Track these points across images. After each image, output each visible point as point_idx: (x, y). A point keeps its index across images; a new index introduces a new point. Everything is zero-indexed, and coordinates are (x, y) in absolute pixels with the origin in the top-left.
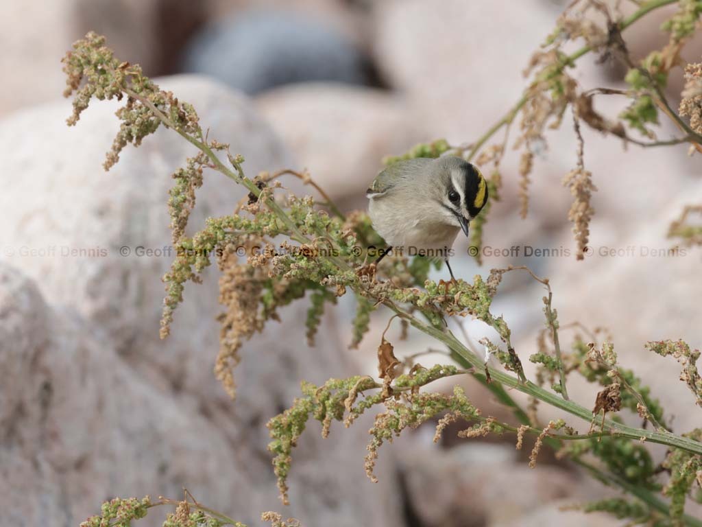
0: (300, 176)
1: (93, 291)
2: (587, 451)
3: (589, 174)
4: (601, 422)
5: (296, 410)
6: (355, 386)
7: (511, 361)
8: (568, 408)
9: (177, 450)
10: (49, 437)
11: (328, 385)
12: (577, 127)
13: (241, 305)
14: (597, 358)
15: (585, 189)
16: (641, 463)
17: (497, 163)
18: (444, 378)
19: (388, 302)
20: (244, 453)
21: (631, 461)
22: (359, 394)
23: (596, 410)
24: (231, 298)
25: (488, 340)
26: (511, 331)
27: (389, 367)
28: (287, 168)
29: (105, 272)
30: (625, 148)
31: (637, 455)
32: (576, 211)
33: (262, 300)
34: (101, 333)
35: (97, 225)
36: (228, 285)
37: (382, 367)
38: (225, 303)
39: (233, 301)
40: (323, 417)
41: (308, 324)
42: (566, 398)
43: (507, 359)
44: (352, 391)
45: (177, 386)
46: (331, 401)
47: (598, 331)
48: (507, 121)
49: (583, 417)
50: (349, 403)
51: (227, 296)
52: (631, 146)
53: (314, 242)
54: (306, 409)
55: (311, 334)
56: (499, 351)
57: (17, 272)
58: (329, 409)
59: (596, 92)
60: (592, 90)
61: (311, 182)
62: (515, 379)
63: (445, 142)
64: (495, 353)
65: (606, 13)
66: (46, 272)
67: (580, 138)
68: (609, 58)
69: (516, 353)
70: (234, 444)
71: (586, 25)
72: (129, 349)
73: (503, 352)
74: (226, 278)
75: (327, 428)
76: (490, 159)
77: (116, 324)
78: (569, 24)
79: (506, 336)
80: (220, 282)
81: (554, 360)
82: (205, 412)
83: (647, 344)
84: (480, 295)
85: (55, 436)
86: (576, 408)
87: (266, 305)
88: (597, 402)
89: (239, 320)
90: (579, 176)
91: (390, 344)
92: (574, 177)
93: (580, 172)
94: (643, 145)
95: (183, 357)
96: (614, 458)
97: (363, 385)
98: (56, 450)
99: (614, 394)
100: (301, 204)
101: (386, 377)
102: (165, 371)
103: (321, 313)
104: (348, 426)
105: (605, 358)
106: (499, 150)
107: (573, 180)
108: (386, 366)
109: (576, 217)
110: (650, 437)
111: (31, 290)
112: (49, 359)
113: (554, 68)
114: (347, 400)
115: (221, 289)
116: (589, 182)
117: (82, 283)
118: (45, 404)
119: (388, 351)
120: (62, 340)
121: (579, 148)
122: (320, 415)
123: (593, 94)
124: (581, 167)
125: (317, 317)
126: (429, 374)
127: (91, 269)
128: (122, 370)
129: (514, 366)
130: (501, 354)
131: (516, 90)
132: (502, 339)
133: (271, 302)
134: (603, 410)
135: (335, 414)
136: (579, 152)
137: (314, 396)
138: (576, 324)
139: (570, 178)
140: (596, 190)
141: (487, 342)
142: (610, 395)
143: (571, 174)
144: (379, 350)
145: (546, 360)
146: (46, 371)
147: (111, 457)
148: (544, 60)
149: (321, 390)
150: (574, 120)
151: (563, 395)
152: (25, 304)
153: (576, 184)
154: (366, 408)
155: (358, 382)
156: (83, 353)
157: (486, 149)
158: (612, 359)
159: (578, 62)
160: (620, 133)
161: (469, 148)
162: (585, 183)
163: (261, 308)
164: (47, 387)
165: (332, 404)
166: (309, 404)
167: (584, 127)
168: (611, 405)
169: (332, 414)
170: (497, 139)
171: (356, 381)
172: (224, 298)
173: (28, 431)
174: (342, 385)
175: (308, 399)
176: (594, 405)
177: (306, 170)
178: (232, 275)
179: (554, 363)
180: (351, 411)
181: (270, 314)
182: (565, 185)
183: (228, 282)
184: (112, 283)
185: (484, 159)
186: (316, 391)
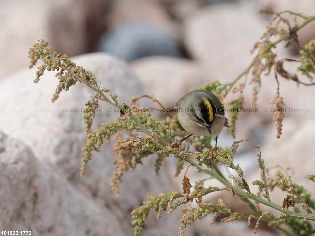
0: (151, 98)
1: (57, 151)
2: (282, 223)
3: (282, 98)
4: (286, 212)
5: (145, 207)
6: (172, 197)
7: (244, 185)
8: (271, 205)
9: (94, 223)
10: (36, 217)
11: (160, 196)
12: (276, 77)
13: (123, 157)
14: (284, 183)
15: (280, 105)
16: (307, 229)
17: (241, 92)
18: (213, 192)
19: (187, 159)
20: (125, 224)
21: (302, 227)
22: (174, 199)
23: (284, 206)
24: (118, 153)
25: (233, 176)
26: (243, 172)
27: (188, 189)
28: (145, 94)
29: (62, 143)
30: (298, 86)
31: (305, 225)
32: (277, 116)
33: (134, 154)
34: (60, 171)
35: (58, 122)
36: (117, 147)
37: (184, 189)
38: (116, 155)
39: (119, 155)
40: (157, 210)
41: (156, 166)
42: (269, 200)
43: (242, 184)
44: (171, 199)
45: (95, 194)
46: (161, 203)
47: (288, 169)
48: (246, 73)
49: (278, 209)
50: (170, 204)
51: (117, 152)
52: (301, 85)
53: (152, 133)
54: (150, 206)
55: (157, 170)
56: (238, 181)
57: (22, 143)
58: (160, 206)
59: (284, 60)
60: (283, 60)
61: (156, 101)
62: (246, 193)
63: (218, 82)
64: (236, 182)
65: (288, 24)
66: (36, 143)
67: (278, 82)
68: (290, 45)
69: (246, 181)
70: (121, 221)
71: (279, 29)
72: (73, 178)
73: (240, 181)
74: (116, 144)
75: (160, 215)
76: (239, 90)
77: (67, 166)
78: (271, 29)
79: (241, 174)
80: (114, 146)
81: (263, 184)
82: (107, 206)
83: (306, 176)
84: (228, 156)
85: (39, 217)
86: (274, 205)
87: (136, 157)
88: (284, 203)
89: (121, 164)
90: (277, 99)
91: (188, 178)
92: (275, 100)
93: (278, 97)
94: (306, 85)
95: (98, 181)
96: (295, 226)
97: (176, 196)
98: (39, 223)
99: (292, 199)
100: (145, 115)
101: (186, 193)
102: (89, 188)
103: (162, 160)
104: (170, 214)
105: (287, 183)
106: (243, 86)
107: (275, 101)
108: (186, 188)
109: (276, 118)
110: (308, 218)
111: (28, 151)
112: (36, 182)
113: (266, 49)
114: (169, 203)
115: (114, 149)
116: (282, 102)
117: (52, 148)
118: (35, 202)
119: (187, 181)
120: (42, 174)
121: (277, 87)
122: (156, 209)
123: (283, 62)
124: (278, 95)
125: (160, 162)
126: (206, 191)
127: (56, 142)
128: (70, 187)
129: (245, 187)
130: (239, 182)
131: (249, 59)
132: (239, 175)
133: (138, 156)
134: (287, 206)
135: (163, 209)
136: (277, 88)
137: (153, 201)
138: (278, 166)
139: (273, 100)
140: (286, 106)
141: (232, 177)
142: (289, 199)
143: (274, 99)
144: (183, 181)
145: (260, 183)
146: (35, 188)
147: (65, 226)
148: (260, 45)
149: (157, 198)
150: (275, 73)
151: (268, 199)
152: (26, 157)
153: (276, 103)
154: (177, 206)
155: (174, 195)
156: (52, 180)
157: (237, 85)
158: (290, 183)
159: (277, 46)
160: (295, 79)
161: (229, 85)
162: (280, 102)
163: (134, 158)
164: (36, 195)
165: (162, 204)
166: (151, 204)
167: (279, 77)
168: (290, 204)
169: (162, 209)
170: (242, 81)
171: (173, 194)
172: (115, 153)
173: (27, 215)
174: (166, 196)
175: (150, 202)
176: (283, 204)
177: (154, 95)
178: (119, 143)
179: (263, 185)
180: (171, 207)
181: (138, 161)
182: (271, 104)
183: (117, 146)
184: (66, 148)
185: (236, 90)
186: (154, 198)
